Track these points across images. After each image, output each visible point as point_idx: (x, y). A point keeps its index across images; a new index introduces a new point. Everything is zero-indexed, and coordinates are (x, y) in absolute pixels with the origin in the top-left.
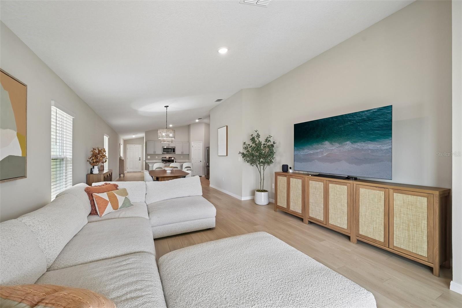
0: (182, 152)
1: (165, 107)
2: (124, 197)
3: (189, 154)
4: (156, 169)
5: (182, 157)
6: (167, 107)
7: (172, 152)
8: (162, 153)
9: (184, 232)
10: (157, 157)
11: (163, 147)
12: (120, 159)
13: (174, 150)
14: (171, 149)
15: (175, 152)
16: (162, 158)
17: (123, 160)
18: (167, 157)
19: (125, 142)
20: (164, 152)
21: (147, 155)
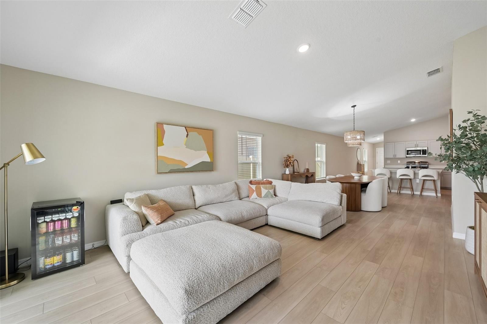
1: (352, 107)
2: (267, 191)
4: (377, 175)
6: (354, 106)
7: (422, 154)
8: (405, 157)
9: (297, 232)
10: (399, 162)
11: (406, 149)
12: (358, 163)
13: (424, 152)
14: (420, 150)
15: (426, 155)
16: (407, 162)
17: (361, 164)
18: (417, 162)
19: (374, 146)
20: (407, 154)
21: (386, 159)
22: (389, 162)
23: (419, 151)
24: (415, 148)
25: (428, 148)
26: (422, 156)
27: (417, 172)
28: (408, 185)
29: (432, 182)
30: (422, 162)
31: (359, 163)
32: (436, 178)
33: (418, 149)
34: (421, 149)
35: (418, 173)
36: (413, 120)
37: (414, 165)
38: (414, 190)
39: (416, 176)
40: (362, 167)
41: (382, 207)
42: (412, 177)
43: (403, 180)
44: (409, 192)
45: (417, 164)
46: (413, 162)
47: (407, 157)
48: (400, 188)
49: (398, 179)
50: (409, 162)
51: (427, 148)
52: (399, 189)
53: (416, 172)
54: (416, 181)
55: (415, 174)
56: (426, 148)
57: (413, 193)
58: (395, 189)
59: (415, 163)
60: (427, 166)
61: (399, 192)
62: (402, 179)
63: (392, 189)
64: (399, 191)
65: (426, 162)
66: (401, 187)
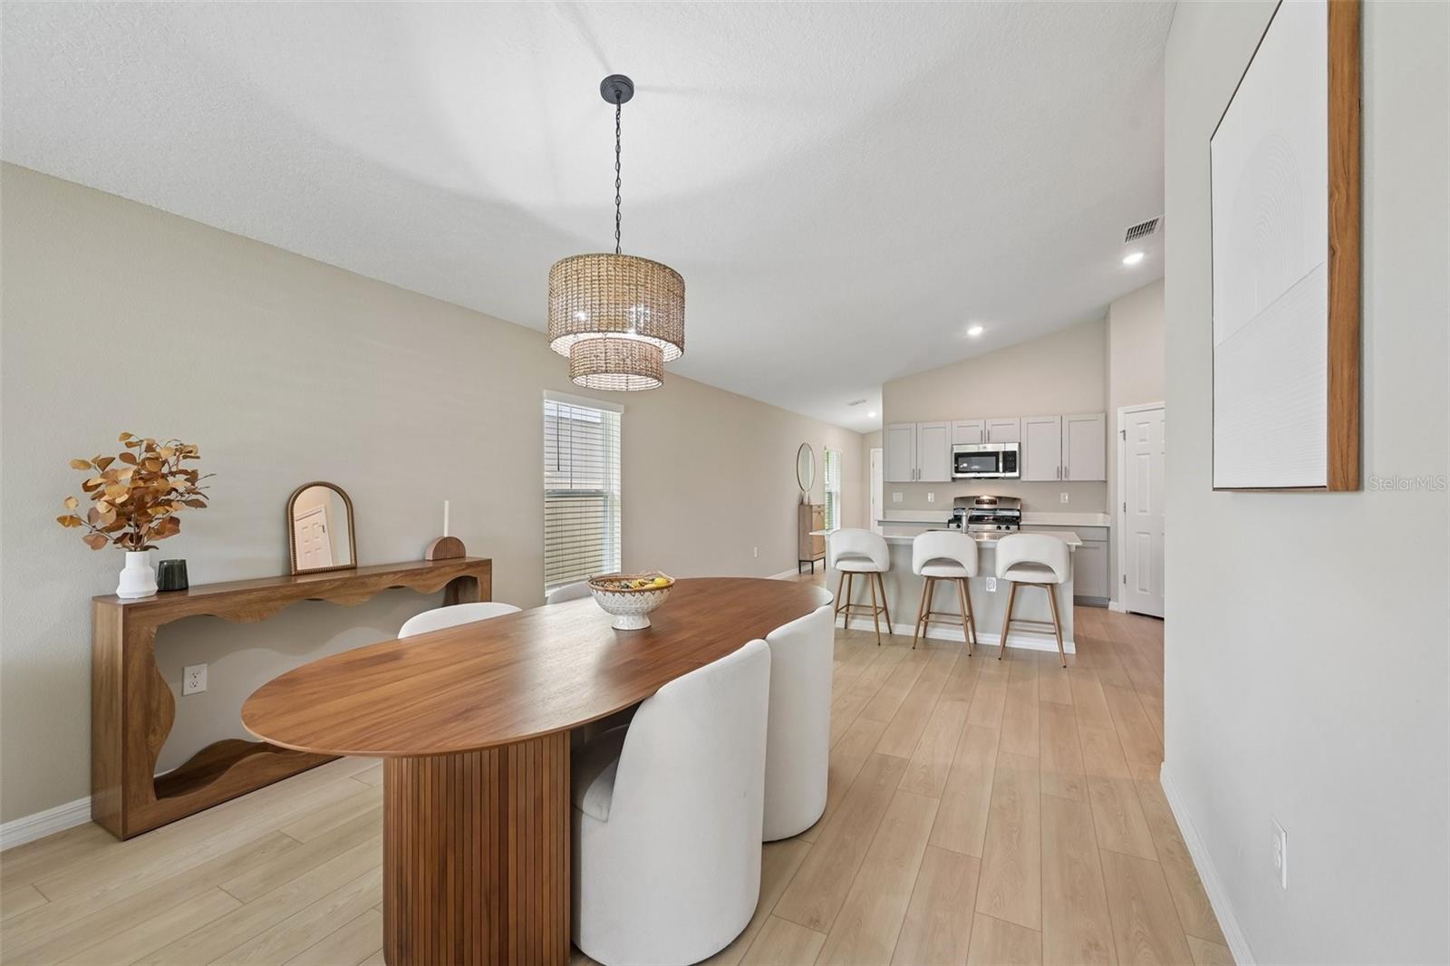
0: (1060, 472)
3: (1106, 482)
5: (1065, 497)
7: (1001, 469)
8: (950, 480)
10: (930, 497)
11: (952, 449)
12: (802, 503)
13: (1010, 460)
14: (996, 454)
15: (1015, 471)
16: (955, 499)
17: (811, 506)
18: (985, 498)
19: (862, 439)
20: (957, 470)
21: (889, 486)
22: (898, 497)
23: (994, 458)
24: (981, 446)
25: (1020, 444)
26: (1002, 475)
27: (989, 546)
28: (956, 606)
29: (1046, 593)
30: (1000, 498)
31: (806, 501)
32: (1060, 575)
33: (990, 448)
34: (1000, 448)
35: (994, 550)
36: (975, 331)
37: (977, 509)
38: (978, 626)
39: (987, 565)
40: (815, 515)
41: (764, 843)
42: (969, 569)
43: (936, 582)
44: (958, 635)
45: (986, 506)
46: (974, 497)
47: (954, 479)
48: (926, 617)
49: (916, 576)
50: (962, 498)
51: (1017, 444)
52: (922, 623)
53: (984, 546)
54: (984, 584)
55: (980, 550)
56: (1013, 447)
57: (972, 641)
58: (907, 623)
59: (979, 502)
60: (1017, 514)
61: (921, 634)
62: (932, 580)
63: (896, 622)
64: (922, 628)
65: (1014, 500)
66: (929, 613)
